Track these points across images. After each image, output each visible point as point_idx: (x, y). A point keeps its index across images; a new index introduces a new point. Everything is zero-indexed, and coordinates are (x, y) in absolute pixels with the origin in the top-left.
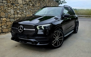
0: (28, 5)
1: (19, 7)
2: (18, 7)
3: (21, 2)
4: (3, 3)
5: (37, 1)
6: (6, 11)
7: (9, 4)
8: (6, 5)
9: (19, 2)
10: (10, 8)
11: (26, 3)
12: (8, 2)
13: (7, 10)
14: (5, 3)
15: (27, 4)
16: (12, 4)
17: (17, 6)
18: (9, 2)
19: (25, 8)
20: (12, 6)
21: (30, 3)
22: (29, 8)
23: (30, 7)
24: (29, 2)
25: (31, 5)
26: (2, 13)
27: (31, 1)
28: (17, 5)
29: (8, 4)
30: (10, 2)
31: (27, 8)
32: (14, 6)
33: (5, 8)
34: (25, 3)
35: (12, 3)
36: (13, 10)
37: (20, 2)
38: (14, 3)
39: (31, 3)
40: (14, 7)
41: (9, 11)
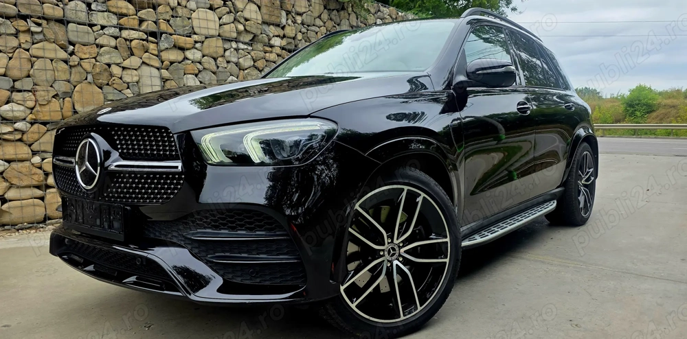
0: (260, 46)
1: (198, 55)
2: (189, 54)
3: (211, 25)
4: (91, 26)
5: (318, 22)
6: (111, 75)
7: (134, 34)
8: (113, 42)
9: (196, 23)
10: (134, 61)
11: (241, 27)
12: (124, 21)
13: (116, 70)
14: (103, 27)
15: (248, 38)
16: (153, 34)
17: (182, 49)
18: (135, 23)
19: (237, 64)
20: (152, 46)
21: (272, 30)
22: (260, 64)
23: (272, 57)
24: (264, 23)
25: (277, 42)
26: (80, 92)
27: (273, 19)
28: (182, 41)
29: (125, 34)
30: (141, 21)
31: (249, 63)
32: (163, 45)
33: (105, 59)
34: (239, 33)
35: (153, 28)
36: (155, 72)
37: (203, 24)
38: (164, 26)
39: (279, 31)
40: (165, 55)
41: (127, 78)
